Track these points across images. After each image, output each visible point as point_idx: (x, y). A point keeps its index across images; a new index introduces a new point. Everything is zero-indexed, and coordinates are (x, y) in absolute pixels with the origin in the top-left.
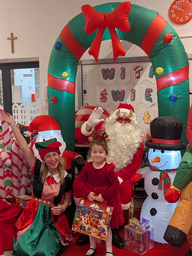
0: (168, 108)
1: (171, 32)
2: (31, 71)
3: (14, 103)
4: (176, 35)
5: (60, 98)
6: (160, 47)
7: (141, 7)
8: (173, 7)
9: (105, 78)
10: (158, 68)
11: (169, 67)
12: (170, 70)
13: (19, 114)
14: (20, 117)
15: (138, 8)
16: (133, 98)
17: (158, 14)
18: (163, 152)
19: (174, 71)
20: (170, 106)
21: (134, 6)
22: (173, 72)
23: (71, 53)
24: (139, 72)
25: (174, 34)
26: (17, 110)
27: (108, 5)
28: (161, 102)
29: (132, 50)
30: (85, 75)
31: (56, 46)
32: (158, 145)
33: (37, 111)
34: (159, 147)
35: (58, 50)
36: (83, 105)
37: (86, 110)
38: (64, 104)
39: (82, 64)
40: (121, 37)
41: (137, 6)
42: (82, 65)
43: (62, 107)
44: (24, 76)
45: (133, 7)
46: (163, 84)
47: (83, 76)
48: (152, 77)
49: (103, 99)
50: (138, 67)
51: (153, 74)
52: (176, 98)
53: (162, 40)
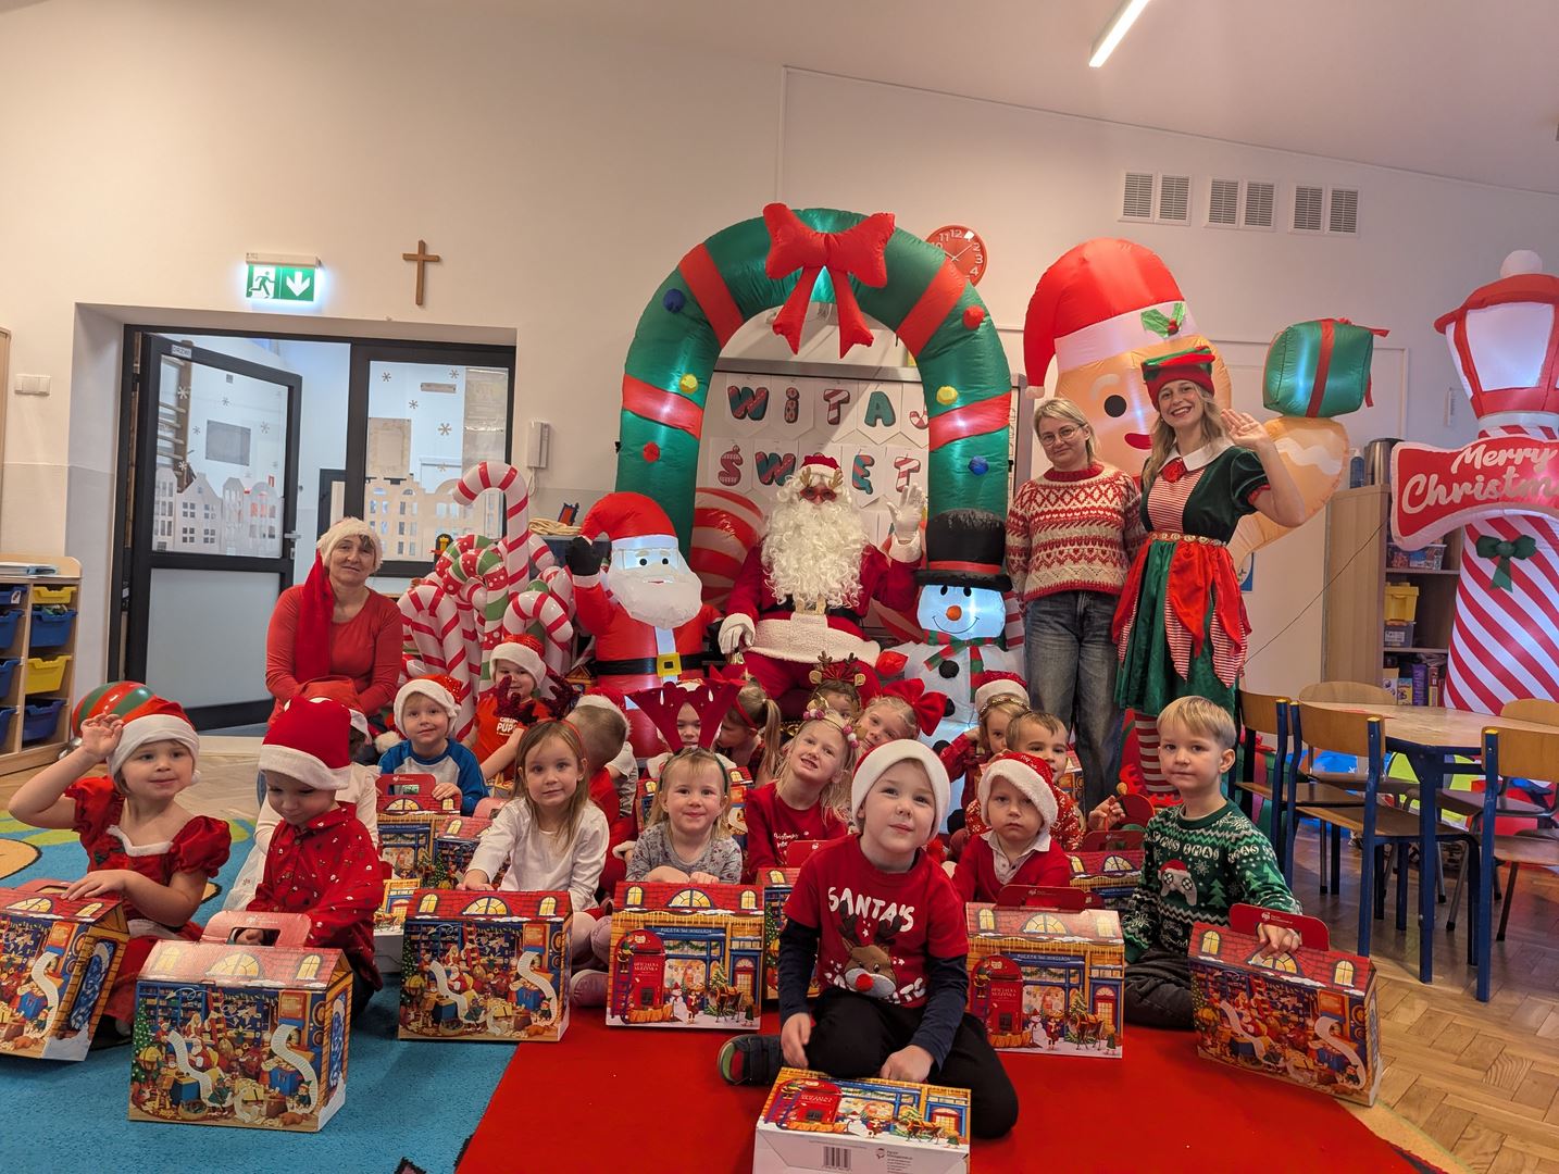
0: (963, 491)
3: (375, 478)
5: (666, 449)
6: (953, 336)
9: (739, 413)
10: (943, 389)
11: (970, 388)
14: (392, 528)
17: (947, 255)
19: (983, 400)
20: (970, 488)
23: (708, 324)
24: (837, 406)
28: (944, 476)
31: (670, 302)
35: (675, 312)
38: (675, 467)
43: (670, 473)
44: (424, 387)
46: (942, 435)
48: (874, 425)
49: (728, 475)
50: (837, 392)
51: (877, 417)
52: (986, 467)
53: (960, 321)
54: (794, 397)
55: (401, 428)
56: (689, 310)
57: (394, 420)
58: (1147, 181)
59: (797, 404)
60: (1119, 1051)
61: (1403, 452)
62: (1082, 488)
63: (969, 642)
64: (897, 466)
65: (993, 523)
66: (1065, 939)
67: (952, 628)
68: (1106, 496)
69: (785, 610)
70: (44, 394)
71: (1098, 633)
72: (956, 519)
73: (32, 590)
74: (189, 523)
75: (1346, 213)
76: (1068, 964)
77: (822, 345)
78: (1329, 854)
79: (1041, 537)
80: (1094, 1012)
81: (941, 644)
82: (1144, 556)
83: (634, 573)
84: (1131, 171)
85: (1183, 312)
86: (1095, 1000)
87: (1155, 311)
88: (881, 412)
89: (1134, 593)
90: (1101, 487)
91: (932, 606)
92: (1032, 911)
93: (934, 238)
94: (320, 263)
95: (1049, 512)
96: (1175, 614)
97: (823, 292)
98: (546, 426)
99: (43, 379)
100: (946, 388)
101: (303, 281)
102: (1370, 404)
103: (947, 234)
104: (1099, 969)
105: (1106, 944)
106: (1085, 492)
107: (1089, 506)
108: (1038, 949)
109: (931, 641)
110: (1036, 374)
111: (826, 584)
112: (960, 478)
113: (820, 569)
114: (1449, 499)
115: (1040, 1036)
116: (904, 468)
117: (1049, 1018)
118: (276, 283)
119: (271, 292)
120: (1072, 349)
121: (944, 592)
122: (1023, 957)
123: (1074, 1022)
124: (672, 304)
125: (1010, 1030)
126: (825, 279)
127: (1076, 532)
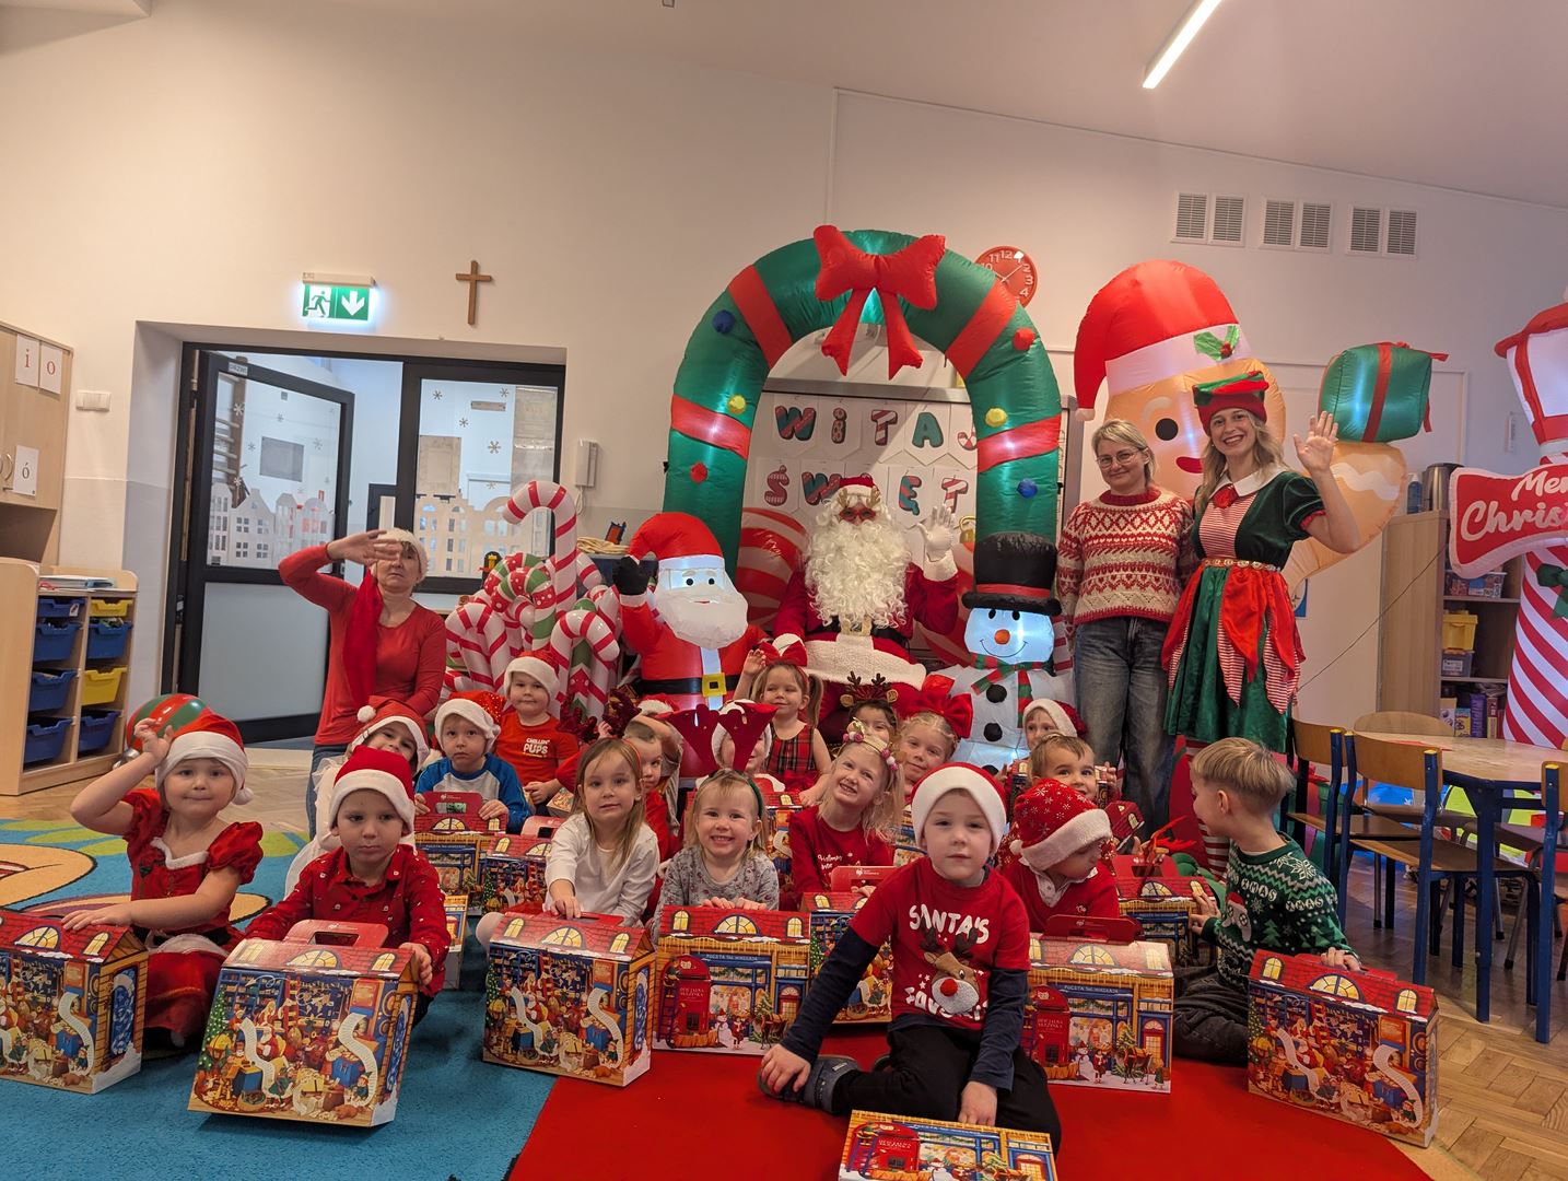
0: (1012, 513)
3: (425, 495)
5: (714, 470)
6: (1002, 358)
9: (786, 433)
10: (993, 411)
11: (1019, 411)
17: (997, 277)
20: (1019, 510)
23: (758, 346)
24: (885, 426)
31: (720, 323)
35: (724, 333)
38: (723, 487)
43: (717, 494)
44: (475, 405)
46: (991, 457)
48: (922, 446)
49: (775, 495)
50: (884, 413)
51: (925, 438)
52: (1035, 490)
53: (1010, 343)
54: (841, 418)
55: (451, 445)
56: (739, 331)
57: (444, 438)
58: (1201, 202)
59: (844, 423)
60: (1167, 1086)
61: (1462, 479)
62: (1138, 513)
63: (1017, 667)
64: (945, 487)
65: (1043, 546)
66: (1113, 971)
67: (1000, 652)
68: (1162, 522)
69: (831, 631)
70: (104, 411)
71: (1150, 659)
72: (1005, 543)
73: (90, 602)
74: (242, 538)
75: (1404, 234)
76: (1116, 997)
77: (871, 365)
78: (1383, 887)
79: (1093, 561)
80: (1142, 1045)
81: (988, 668)
82: (1196, 582)
83: (680, 594)
84: (1187, 192)
85: (1238, 335)
86: (1143, 1033)
87: (1208, 334)
88: (928, 432)
89: (1186, 619)
90: (1157, 513)
91: (980, 629)
92: (1079, 941)
93: (984, 258)
94: (374, 283)
95: (1103, 536)
96: (1229, 640)
97: (873, 313)
98: (593, 445)
99: (103, 395)
100: (996, 410)
101: (358, 300)
102: (1428, 429)
103: (997, 255)
104: (1148, 1002)
105: (1155, 977)
106: (1141, 517)
107: (1144, 532)
108: (1085, 980)
109: (979, 665)
110: (1086, 397)
111: (872, 604)
112: (1008, 499)
113: (865, 589)
114: (1509, 526)
115: (1087, 1069)
116: (952, 489)
117: (1096, 1051)
118: (332, 303)
119: (327, 312)
120: (1123, 371)
121: (992, 615)
122: (1071, 988)
123: (1122, 1055)
124: (722, 325)
125: (1056, 1062)
126: (875, 300)
127: (1129, 557)
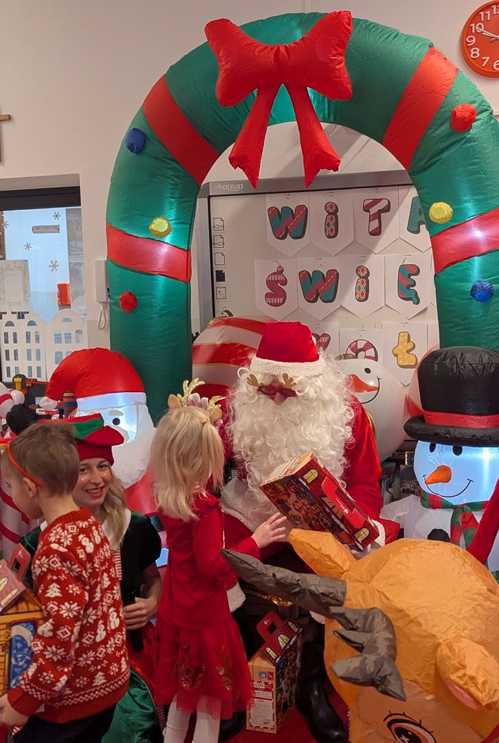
0: (467, 321)
1: (472, 100)
2: (57, 216)
3: (6, 313)
4: (484, 107)
5: (143, 297)
6: (441, 142)
7: (382, 26)
8: (473, 28)
9: (280, 233)
10: (436, 206)
11: (466, 201)
12: (471, 209)
13: (22, 346)
14: (22, 355)
15: (374, 29)
16: (362, 294)
17: (431, 46)
18: (458, 451)
19: (483, 214)
20: (474, 316)
21: (361, 23)
22: (481, 215)
23: (176, 162)
24: (377, 216)
25: (479, 106)
26: (15, 334)
27: (285, 20)
28: (448, 303)
29: (357, 154)
30: (221, 227)
31: (131, 142)
32: (443, 431)
33: (77, 337)
34: (447, 437)
35: (137, 153)
36: (214, 316)
37: (223, 331)
38: (156, 314)
39: (211, 194)
40: (324, 115)
41: (368, 23)
42: (209, 197)
43: (151, 322)
44: (35, 230)
45: (359, 25)
46: (452, 252)
47: (212, 228)
48: (418, 232)
49: (274, 296)
50: (376, 201)
51: (420, 223)
52: (491, 292)
53: (447, 124)
54: (333, 212)
59: (336, 217)
100: (439, 204)
103: (488, 13)
112: (463, 305)
